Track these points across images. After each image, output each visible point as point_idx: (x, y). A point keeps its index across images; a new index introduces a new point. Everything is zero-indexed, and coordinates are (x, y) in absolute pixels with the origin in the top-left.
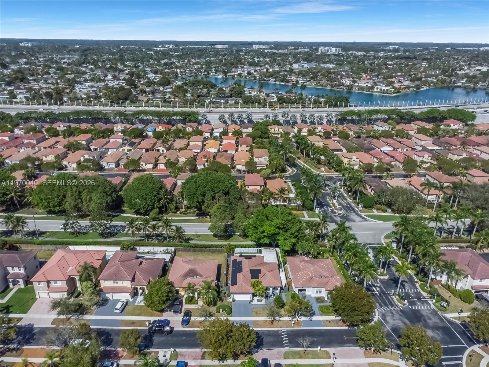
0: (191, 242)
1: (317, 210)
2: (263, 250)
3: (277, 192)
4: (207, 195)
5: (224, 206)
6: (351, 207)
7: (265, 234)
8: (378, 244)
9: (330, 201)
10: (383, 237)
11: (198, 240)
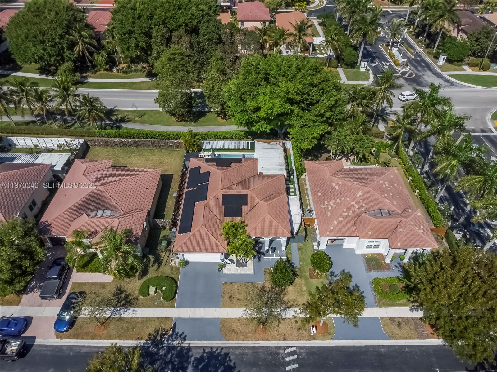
0: (125, 125)
1: (363, 66)
2: (259, 145)
3: (292, 31)
4: (154, 33)
5: (181, 54)
6: (423, 60)
7: (262, 114)
8: (483, 131)
9: (386, 50)
10: (489, 116)
11: (140, 122)
